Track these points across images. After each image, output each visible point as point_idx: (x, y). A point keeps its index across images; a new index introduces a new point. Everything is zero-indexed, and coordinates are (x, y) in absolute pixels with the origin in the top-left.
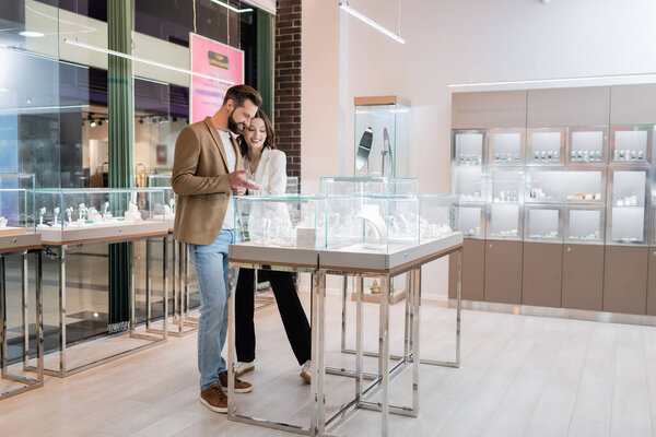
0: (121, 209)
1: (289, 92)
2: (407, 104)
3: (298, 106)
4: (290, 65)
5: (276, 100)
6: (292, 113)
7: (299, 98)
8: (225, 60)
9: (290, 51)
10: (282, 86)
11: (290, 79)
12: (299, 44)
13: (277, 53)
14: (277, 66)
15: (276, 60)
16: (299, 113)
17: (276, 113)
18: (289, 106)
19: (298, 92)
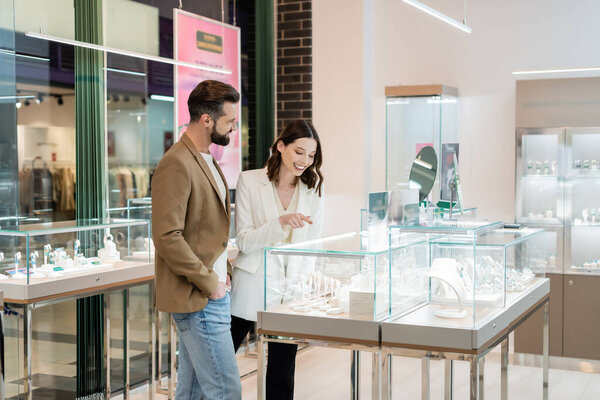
0: (91, 247)
1: (297, 78)
2: (454, 92)
3: (309, 96)
4: (297, 43)
5: (279, 89)
6: (301, 105)
7: (309, 87)
8: (219, 41)
9: (297, 25)
10: (287, 71)
11: (297, 61)
12: (309, 15)
13: (280, 27)
14: (280, 44)
15: (279, 36)
16: (309, 105)
17: (279, 105)
18: (296, 96)
19: (309, 78)
